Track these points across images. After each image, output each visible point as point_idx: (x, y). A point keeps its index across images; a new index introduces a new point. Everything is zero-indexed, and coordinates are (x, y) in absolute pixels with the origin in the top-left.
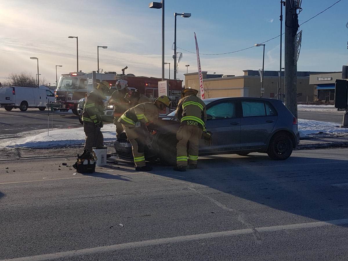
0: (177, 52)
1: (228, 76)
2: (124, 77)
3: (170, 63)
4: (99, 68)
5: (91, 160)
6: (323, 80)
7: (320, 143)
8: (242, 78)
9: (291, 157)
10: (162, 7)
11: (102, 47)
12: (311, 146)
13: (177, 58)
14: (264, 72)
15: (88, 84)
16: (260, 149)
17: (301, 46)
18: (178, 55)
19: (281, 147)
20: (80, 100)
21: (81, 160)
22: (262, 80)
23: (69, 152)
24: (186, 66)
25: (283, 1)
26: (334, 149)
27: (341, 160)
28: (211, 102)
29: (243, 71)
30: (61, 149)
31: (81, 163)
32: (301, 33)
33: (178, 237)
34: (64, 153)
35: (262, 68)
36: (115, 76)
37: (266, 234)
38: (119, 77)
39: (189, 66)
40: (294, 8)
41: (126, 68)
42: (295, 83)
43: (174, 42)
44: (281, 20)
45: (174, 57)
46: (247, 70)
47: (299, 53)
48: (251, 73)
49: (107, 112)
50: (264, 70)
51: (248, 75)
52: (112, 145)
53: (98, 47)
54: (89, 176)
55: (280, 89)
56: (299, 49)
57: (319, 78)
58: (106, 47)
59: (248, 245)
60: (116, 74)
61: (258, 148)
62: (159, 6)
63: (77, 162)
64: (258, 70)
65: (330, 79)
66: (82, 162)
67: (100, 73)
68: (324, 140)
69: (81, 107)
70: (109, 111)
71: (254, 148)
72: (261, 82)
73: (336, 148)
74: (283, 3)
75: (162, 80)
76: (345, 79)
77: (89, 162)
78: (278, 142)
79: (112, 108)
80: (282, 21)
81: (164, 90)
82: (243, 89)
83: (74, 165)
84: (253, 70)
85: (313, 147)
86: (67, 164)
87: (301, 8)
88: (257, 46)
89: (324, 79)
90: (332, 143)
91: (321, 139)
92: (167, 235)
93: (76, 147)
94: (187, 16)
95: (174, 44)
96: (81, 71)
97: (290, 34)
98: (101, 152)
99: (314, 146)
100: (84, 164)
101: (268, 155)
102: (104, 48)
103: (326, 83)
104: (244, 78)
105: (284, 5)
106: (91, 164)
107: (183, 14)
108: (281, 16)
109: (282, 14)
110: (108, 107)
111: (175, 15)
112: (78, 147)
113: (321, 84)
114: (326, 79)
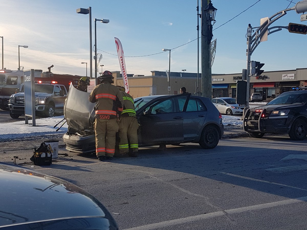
0: (97, 53)
1: (138, 75)
2: (51, 74)
3: (87, 63)
4: (20, 66)
5: (49, 153)
6: (217, 80)
7: (233, 134)
8: (151, 78)
9: (218, 146)
10: (89, 13)
11: (23, 46)
12: (226, 136)
13: (97, 59)
14: (171, 73)
15: (25, 81)
16: (194, 139)
17: (215, 52)
18: (98, 57)
19: (210, 138)
20: (11, 96)
21: (39, 153)
22: (169, 80)
23: (14, 145)
24: (101, 66)
25: (199, 14)
26: (245, 139)
27: (258, 147)
28: (153, 99)
29: (151, 71)
30: (5, 143)
31: (38, 156)
32: (215, 42)
33: (163, 222)
34: (10, 147)
35: (169, 70)
36: (42, 73)
37: (236, 215)
38: (45, 74)
39: (103, 66)
40: (210, 20)
41: (52, 66)
42: (210, 83)
43: (95, 44)
44: (198, 29)
45: (95, 58)
46: (154, 71)
47: (214, 58)
48: (157, 74)
49: (38, 107)
50: (170, 71)
51: (155, 75)
52: (54, 138)
53: (19, 46)
54: (48, 168)
55: (198, 88)
56: (214, 54)
57: (214, 79)
58: (27, 47)
59: (226, 226)
60: (42, 72)
61: (192, 139)
62: (86, 12)
63: (34, 155)
64: (165, 71)
65: (222, 80)
66: (40, 155)
67: (21, 70)
68: (234, 131)
69: (12, 103)
70: (39, 106)
71: (189, 139)
72: (168, 81)
73: (245, 138)
74: (199, 15)
75: (90, 78)
76: (245, 81)
77: (46, 155)
78: (208, 133)
79: (43, 103)
80: (199, 31)
81: (93, 87)
82: (152, 88)
83: (31, 158)
84: (159, 71)
85: (227, 137)
86: (19, 158)
87: (215, 20)
88: (164, 51)
89: (218, 80)
90: (241, 133)
91: (231, 130)
92: (152, 220)
93: (19, 140)
94: (105, 22)
95: (95, 46)
96: (5, 69)
97: (205, 42)
98: (54, 145)
99: (229, 136)
100: (42, 157)
101: (199, 145)
102: (25, 47)
103: (219, 83)
104: (153, 78)
105: (201, 17)
106: (49, 156)
107: (102, 20)
108: (198, 27)
109: (199, 25)
110: (40, 102)
111: (95, 20)
112: (21, 140)
113: (215, 83)
114: (219, 80)
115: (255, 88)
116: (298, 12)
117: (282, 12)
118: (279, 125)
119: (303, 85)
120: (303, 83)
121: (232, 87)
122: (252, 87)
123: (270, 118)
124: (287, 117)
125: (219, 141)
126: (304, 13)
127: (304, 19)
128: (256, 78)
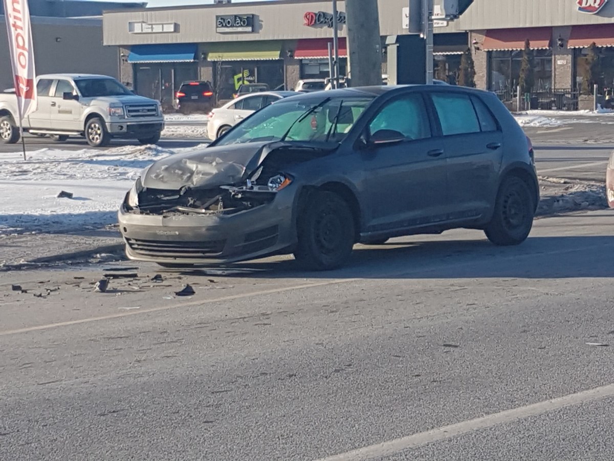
6: (150, 31)
16: (479, 216)
57: (136, 25)
78: (508, 198)
89: (152, 28)
103: (158, 42)
113: (141, 43)
114: (158, 29)
115: (303, 62)
119: (478, 49)
120: (482, 38)
121: (212, 57)
122: (292, 56)
125: (535, 222)
128: (306, 22)
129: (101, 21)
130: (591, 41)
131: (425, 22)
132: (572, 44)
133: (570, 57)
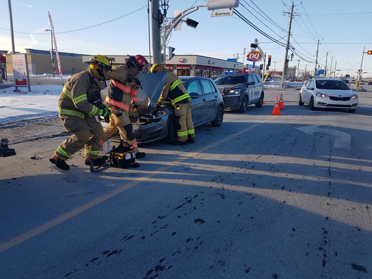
21: (123, 154)
22: (53, 57)
29: (25, 49)
31: (122, 158)
40: (164, 4)
44: (148, 12)
64: (49, 50)
66: (124, 156)
77: (132, 155)
81: (21, 63)
82: (32, 64)
87: (168, 6)
100: (126, 158)
104: (31, 55)
105: (151, 1)
108: (148, 10)
116: (209, 9)
117: (195, 8)
118: (235, 101)
123: (228, 96)
124: (239, 95)
126: (214, 11)
127: (213, 16)
128: (125, 60)
129: (82, 58)
130: (181, 68)
131: (164, 60)
132: (177, 68)
133: (177, 71)
